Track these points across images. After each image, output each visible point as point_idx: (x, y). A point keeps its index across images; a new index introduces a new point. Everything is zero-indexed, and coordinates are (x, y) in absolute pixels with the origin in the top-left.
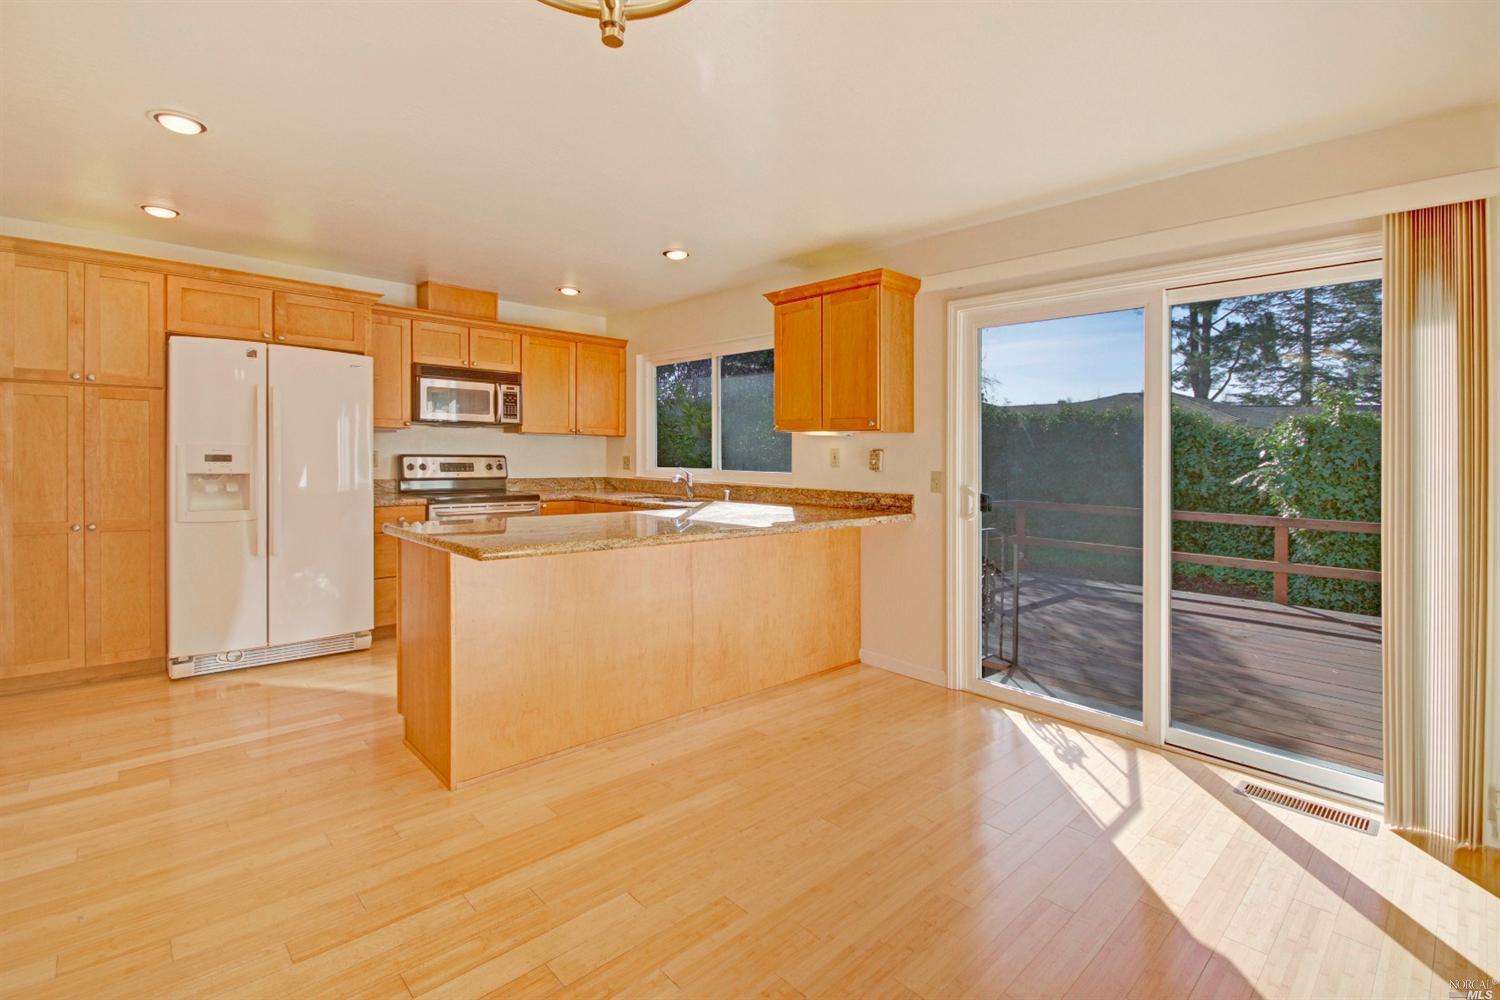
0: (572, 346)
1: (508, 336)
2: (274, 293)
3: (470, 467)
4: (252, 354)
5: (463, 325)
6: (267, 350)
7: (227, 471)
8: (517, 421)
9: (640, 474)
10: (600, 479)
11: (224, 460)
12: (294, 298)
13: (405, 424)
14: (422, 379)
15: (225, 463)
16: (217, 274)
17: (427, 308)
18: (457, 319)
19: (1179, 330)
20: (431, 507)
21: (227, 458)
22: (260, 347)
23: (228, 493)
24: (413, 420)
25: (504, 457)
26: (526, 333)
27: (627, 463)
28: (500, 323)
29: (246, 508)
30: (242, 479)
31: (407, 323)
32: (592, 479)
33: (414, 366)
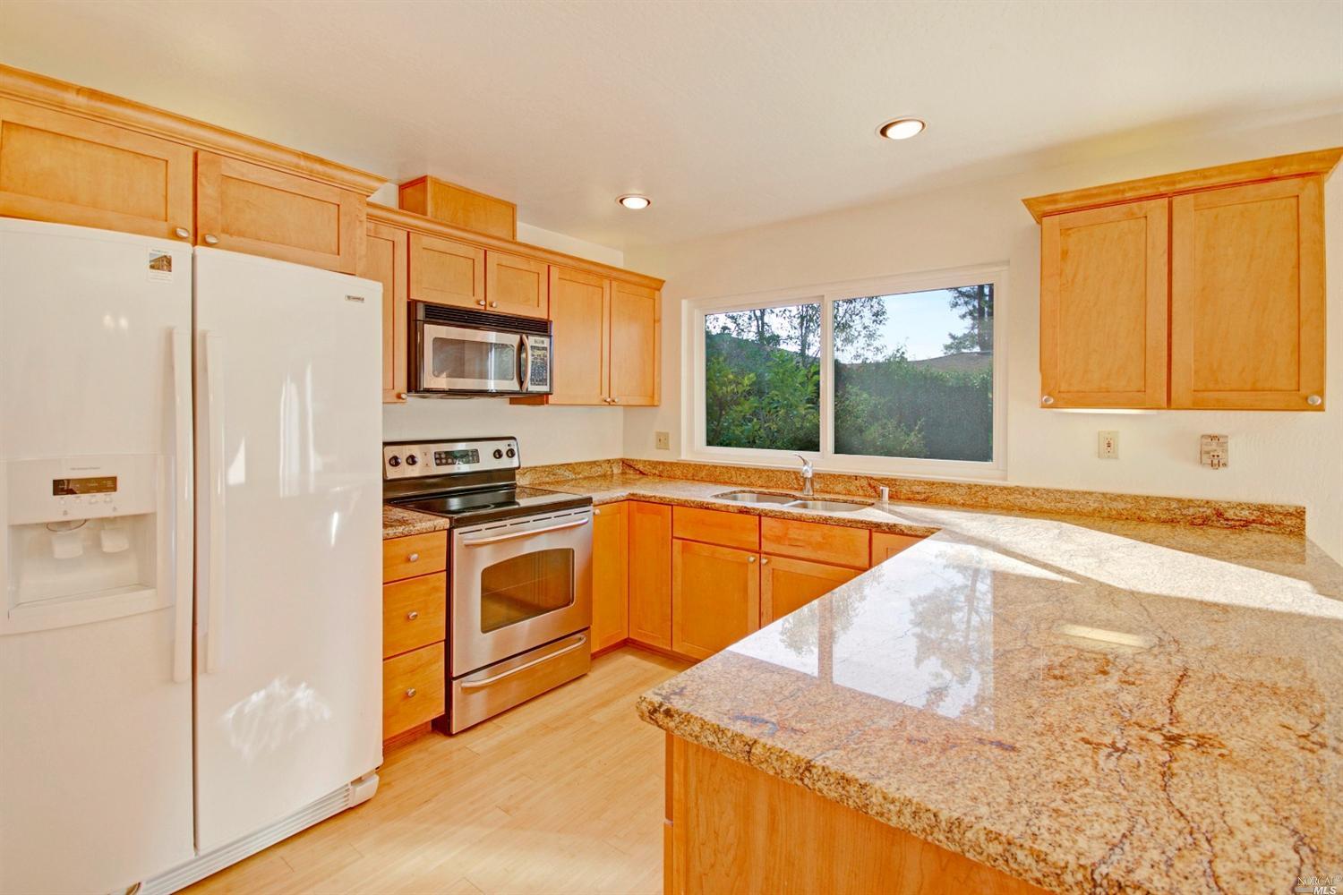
0: (606, 283)
1: (533, 266)
2: (196, 155)
3: (472, 456)
4: (162, 263)
5: (477, 245)
6: (194, 258)
7: (107, 512)
8: (545, 389)
9: (685, 456)
10: (616, 461)
11: (99, 490)
12: (235, 168)
13: (399, 397)
14: (427, 326)
15: (100, 496)
16: (82, 100)
17: (424, 213)
18: (471, 236)
19: (966, 299)
20: (456, 531)
21: (107, 485)
22: (180, 251)
23: (104, 553)
24: (409, 390)
25: (514, 438)
26: (556, 264)
27: (662, 441)
28: (520, 244)
29: (145, 583)
30: (138, 523)
31: (401, 237)
32: (609, 461)
33: (412, 305)
